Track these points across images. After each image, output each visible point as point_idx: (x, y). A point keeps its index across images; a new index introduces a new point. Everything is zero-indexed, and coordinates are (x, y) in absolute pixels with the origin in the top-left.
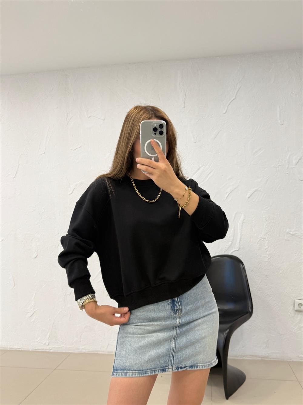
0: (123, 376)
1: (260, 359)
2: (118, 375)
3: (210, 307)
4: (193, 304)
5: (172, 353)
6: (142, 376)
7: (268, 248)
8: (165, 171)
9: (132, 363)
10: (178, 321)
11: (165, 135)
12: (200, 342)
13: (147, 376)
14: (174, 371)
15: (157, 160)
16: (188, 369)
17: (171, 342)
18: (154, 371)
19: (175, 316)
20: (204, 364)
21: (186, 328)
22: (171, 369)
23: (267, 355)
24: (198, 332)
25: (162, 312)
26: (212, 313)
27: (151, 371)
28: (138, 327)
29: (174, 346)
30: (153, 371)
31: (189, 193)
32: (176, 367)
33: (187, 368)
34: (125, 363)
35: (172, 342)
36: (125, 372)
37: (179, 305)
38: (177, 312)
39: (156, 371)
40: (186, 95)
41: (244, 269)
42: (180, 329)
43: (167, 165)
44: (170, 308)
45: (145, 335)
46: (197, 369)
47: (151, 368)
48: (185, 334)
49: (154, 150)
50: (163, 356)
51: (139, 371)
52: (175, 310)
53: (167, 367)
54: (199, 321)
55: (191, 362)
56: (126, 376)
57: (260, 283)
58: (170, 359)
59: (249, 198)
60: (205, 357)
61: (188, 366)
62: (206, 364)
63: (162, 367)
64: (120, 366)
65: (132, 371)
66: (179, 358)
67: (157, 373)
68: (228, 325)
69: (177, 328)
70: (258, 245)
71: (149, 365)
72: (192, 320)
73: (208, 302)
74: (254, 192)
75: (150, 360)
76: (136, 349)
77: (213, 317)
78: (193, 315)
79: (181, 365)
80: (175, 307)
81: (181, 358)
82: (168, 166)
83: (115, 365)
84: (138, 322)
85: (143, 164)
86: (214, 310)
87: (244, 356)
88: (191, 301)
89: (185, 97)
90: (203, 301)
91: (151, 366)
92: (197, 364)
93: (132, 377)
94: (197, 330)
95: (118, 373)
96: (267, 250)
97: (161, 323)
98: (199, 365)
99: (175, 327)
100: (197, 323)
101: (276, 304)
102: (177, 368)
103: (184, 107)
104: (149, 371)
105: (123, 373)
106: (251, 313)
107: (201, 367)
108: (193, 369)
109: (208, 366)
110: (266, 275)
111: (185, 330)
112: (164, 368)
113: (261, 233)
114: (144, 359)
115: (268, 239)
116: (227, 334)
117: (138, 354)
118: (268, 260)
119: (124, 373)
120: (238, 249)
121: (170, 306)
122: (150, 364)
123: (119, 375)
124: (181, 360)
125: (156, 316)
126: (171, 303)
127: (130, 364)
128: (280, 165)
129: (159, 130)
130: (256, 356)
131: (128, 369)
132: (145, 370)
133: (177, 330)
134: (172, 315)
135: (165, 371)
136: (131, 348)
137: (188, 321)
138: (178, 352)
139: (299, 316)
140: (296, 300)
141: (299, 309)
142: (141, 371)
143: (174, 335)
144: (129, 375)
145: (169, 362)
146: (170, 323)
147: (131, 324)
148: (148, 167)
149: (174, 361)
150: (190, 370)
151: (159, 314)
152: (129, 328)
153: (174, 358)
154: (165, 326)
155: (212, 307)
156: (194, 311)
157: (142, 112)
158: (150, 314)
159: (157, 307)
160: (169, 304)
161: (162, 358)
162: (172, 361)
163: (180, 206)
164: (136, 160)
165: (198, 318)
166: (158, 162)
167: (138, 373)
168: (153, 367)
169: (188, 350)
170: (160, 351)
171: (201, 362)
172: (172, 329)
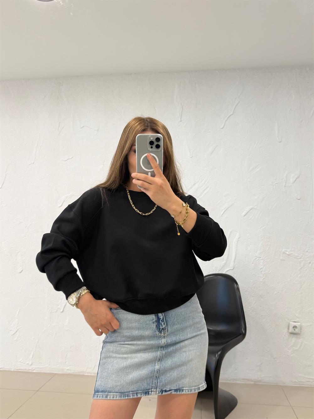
0: (104, 399)
1: (252, 383)
2: (99, 397)
4: (180, 324)
5: (156, 375)
6: (124, 399)
7: (263, 268)
8: (161, 187)
9: (114, 384)
10: (163, 341)
11: (162, 149)
12: (186, 365)
13: (129, 399)
14: (159, 394)
15: (153, 175)
16: (173, 393)
17: (155, 363)
18: (137, 393)
19: (160, 335)
20: (190, 388)
21: (172, 349)
22: (154, 392)
23: (260, 379)
24: (184, 354)
25: (146, 331)
26: (201, 334)
27: (133, 393)
29: (158, 368)
30: (135, 393)
31: (187, 210)
32: (160, 390)
33: (172, 391)
34: (106, 384)
35: (157, 363)
36: (106, 394)
37: (164, 324)
38: (163, 331)
39: (138, 394)
40: (183, 108)
41: (238, 289)
42: (165, 350)
43: (163, 180)
46: (183, 393)
47: (133, 390)
48: (171, 355)
49: (150, 164)
50: (146, 378)
51: (121, 393)
52: (160, 329)
53: (150, 390)
54: (186, 342)
55: (176, 386)
56: (107, 399)
57: (255, 303)
58: (154, 382)
59: (245, 216)
60: (191, 381)
61: (173, 390)
62: (192, 388)
63: (145, 390)
64: (102, 388)
65: (113, 393)
66: (164, 381)
67: (139, 396)
68: (220, 347)
69: (162, 348)
70: (253, 264)
71: (131, 387)
72: (178, 341)
73: (197, 323)
74: (250, 210)
75: (132, 383)
76: (118, 370)
77: (201, 339)
78: (179, 336)
79: (166, 389)
80: (161, 326)
81: (166, 381)
82: (165, 181)
83: (96, 387)
84: (121, 340)
85: (138, 179)
86: (202, 331)
87: (236, 380)
88: (178, 321)
89: (182, 111)
90: (191, 321)
91: (134, 388)
92: (183, 387)
93: (113, 400)
94: (184, 352)
95: (99, 396)
96: (262, 270)
97: (145, 342)
98: (185, 388)
99: (160, 347)
100: (183, 344)
101: (270, 326)
102: (161, 391)
103: (181, 121)
104: (131, 394)
105: (103, 396)
106: (244, 335)
107: (187, 391)
108: (178, 393)
109: (195, 390)
110: (261, 296)
111: (171, 351)
112: (147, 391)
113: (256, 252)
114: (127, 381)
115: (264, 258)
116: (219, 356)
117: (120, 375)
118: (263, 280)
119: (104, 395)
120: (232, 268)
121: (155, 325)
124: (165, 383)
125: (140, 334)
126: (156, 321)
127: (111, 386)
128: (277, 183)
129: (156, 143)
130: (248, 380)
131: (109, 391)
132: (127, 392)
133: (161, 351)
134: (157, 334)
135: (148, 394)
136: (113, 369)
137: (174, 342)
138: (162, 375)
139: (293, 339)
140: (291, 323)
141: (293, 331)
142: (122, 393)
143: (158, 356)
144: (110, 397)
145: (152, 384)
146: (154, 343)
147: (114, 342)
148: (143, 182)
149: (158, 385)
150: (175, 394)
151: (143, 333)
152: (112, 346)
153: (158, 380)
154: (149, 346)
155: (201, 328)
156: (181, 331)
157: (138, 123)
158: (134, 332)
159: (141, 325)
160: (155, 322)
161: (146, 380)
162: (156, 384)
163: (177, 223)
164: (132, 175)
165: (185, 339)
166: (154, 177)
167: (119, 396)
168: (136, 389)
169: (174, 373)
170: (143, 372)
171: (187, 386)
172: (156, 349)
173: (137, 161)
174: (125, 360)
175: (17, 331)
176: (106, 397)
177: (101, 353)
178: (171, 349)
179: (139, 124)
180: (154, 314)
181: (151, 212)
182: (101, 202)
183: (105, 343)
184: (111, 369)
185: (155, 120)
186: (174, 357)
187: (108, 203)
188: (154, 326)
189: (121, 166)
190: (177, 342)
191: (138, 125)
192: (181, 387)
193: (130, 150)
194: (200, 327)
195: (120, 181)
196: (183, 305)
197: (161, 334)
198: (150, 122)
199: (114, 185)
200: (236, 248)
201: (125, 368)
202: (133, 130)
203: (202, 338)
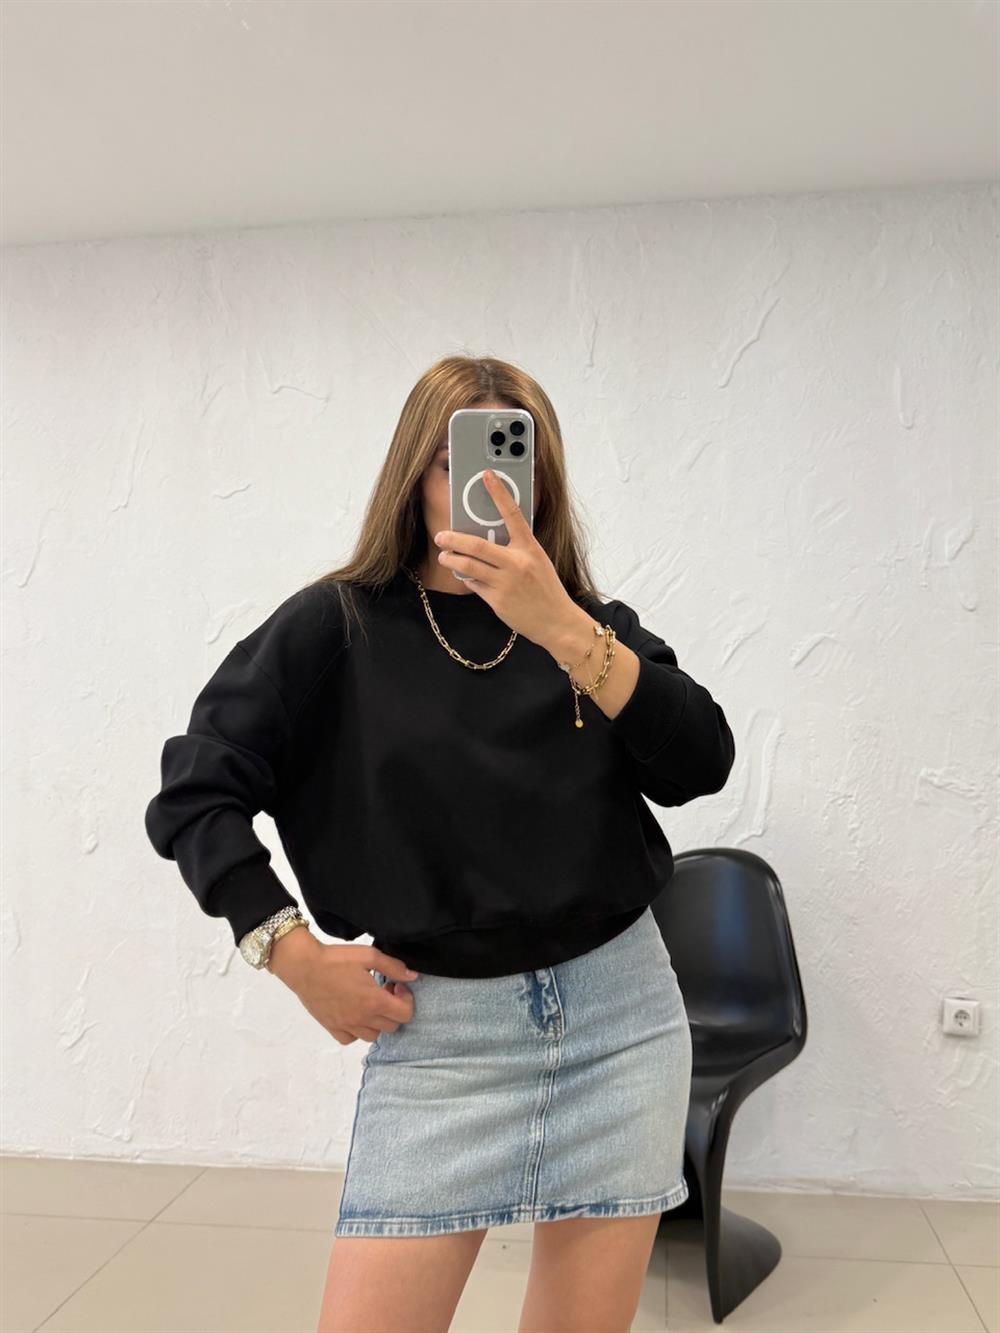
0: (371, 1235)
1: (828, 1192)
2: (355, 1229)
3: (661, 1012)
4: (605, 1002)
5: (533, 1162)
6: (434, 1237)
7: (858, 829)
8: (528, 576)
9: (402, 1191)
10: (553, 1056)
11: (530, 457)
12: (626, 1128)
13: (452, 1234)
14: (540, 1220)
15: (503, 540)
16: (587, 1215)
17: (529, 1123)
18: (473, 1219)
19: (543, 1038)
20: (639, 1201)
22: (528, 1214)
23: (852, 1179)
24: (619, 1094)
25: (500, 1025)
26: (669, 1032)
27: (464, 1218)
28: (423, 1071)
29: (538, 1139)
30: (468, 1218)
31: (608, 646)
32: (546, 1207)
33: (581, 1210)
34: (379, 1190)
35: (533, 1123)
36: (379, 1220)
37: (555, 1001)
38: (551, 1023)
39: (479, 1220)
40: (597, 323)
41: (780, 896)
42: (559, 1083)
43: (535, 554)
44: (527, 1010)
45: (445, 1101)
46: (615, 1215)
47: (462, 1208)
48: (577, 1099)
49: (494, 505)
50: (502, 1171)
51: (424, 1220)
52: (542, 1017)
53: (516, 1208)
54: (625, 1057)
55: (596, 1191)
56: (380, 1235)
57: (833, 941)
58: (526, 1182)
59: (798, 664)
60: (642, 1177)
61: (587, 1205)
62: (645, 1200)
63: (498, 1208)
64: (363, 1202)
65: (400, 1219)
66: (557, 1178)
67: (481, 1225)
68: (724, 1080)
69: (549, 1077)
70: (826, 818)
71: (455, 1197)
72: (598, 1054)
73: (656, 996)
74: (816, 645)
75: (459, 1184)
76: (415, 1146)
77: (669, 1046)
78: (603, 1038)
79: (563, 1202)
80: (544, 1007)
81: (563, 1179)
82: (539, 558)
83: (345, 1200)
84: (421, 1056)
85: (457, 550)
86: (673, 1024)
87: (775, 1183)
88: (597, 991)
89: (594, 333)
90: (638, 993)
91: (464, 1202)
92: (616, 1198)
93: (402, 1238)
94: (618, 1087)
95: (355, 1226)
96: (856, 838)
97: (495, 1058)
98: (622, 1202)
99: (542, 1076)
100: (616, 1062)
101: (881, 1014)
102: (547, 1211)
103: (592, 365)
104: (456, 1219)
105: (370, 1226)
106: (800, 1041)
107: (628, 1209)
108: (602, 1215)
109: (653, 1208)
110: (852, 918)
111: (576, 1087)
112: (505, 1210)
113: (836, 780)
114: (441, 1179)
115: (860, 797)
116: (720, 1108)
117: (420, 1161)
118: (859, 867)
119: (372, 1223)
120: (760, 832)
121: (527, 1005)
122: (460, 1195)
123: (358, 1229)
124: (562, 1185)
126: (529, 993)
127: (394, 1196)
128: (901, 558)
129: (511, 440)
130: (815, 1182)
131: (387, 1211)
132: (443, 1215)
133: (548, 1086)
134: (532, 1035)
135: (510, 1218)
136: (399, 1144)
137: (586, 1058)
138: (552, 1160)
139: (957, 1054)
140: (948, 1001)
141: (956, 1028)
142: (428, 1217)
143: (539, 1100)
144: (391, 1230)
145: (522, 1189)
146: (526, 1060)
147: (399, 1061)
148: (473, 562)
149: (539, 1189)
150: (592, 1219)
151: (489, 1031)
152: (394, 1074)
153: (540, 1177)
154: (510, 1070)
155: (670, 1013)
156: (608, 1024)
157: (455, 378)
158: (462, 1028)
159: (485, 1006)
160: (525, 997)
161: (500, 1176)
162: (532, 1187)
163: (578, 689)
164: (436, 540)
165: (621, 1047)
166: (506, 545)
167: (419, 1226)
168: (470, 1205)
169: (586, 1153)
170: (492, 1153)
171: (629, 1195)
172: (532, 1082)
173: (452, 496)
174: (435, 1114)
175: (82, 1036)
176: (380, 1229)
177: (359, 1096)
178: (578, 1079)
179: (459, 380)
180: (522, 974)
181: (500, 658)
182: (341, 632)
183: (371, 1064)
184: (393, 1146)
185: (510, 368)
186: (588, 1104)
187: (363, 630)
188: (524, 1008)
189: (404, 514)
190: (595, 1056)
191: (455, 384)
192: (611, 1199)
193: (431, 462)
194: (666, 1011)
195: (399, 561)
196: (612, 942)
197: (545, 1033)
198: (495, 375)
199: (380, 574)
200: (770, 766)
201: (435, 1140)
202: (442, 400)
203: (672, 1046)
